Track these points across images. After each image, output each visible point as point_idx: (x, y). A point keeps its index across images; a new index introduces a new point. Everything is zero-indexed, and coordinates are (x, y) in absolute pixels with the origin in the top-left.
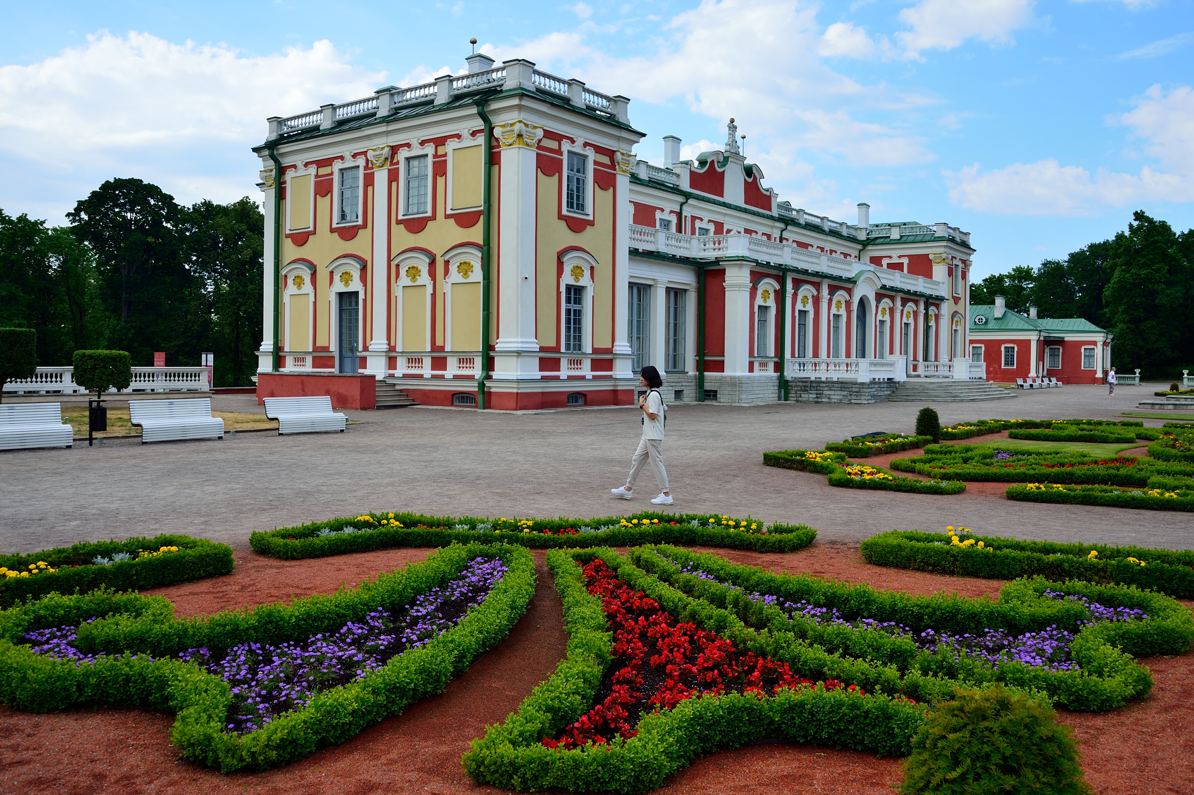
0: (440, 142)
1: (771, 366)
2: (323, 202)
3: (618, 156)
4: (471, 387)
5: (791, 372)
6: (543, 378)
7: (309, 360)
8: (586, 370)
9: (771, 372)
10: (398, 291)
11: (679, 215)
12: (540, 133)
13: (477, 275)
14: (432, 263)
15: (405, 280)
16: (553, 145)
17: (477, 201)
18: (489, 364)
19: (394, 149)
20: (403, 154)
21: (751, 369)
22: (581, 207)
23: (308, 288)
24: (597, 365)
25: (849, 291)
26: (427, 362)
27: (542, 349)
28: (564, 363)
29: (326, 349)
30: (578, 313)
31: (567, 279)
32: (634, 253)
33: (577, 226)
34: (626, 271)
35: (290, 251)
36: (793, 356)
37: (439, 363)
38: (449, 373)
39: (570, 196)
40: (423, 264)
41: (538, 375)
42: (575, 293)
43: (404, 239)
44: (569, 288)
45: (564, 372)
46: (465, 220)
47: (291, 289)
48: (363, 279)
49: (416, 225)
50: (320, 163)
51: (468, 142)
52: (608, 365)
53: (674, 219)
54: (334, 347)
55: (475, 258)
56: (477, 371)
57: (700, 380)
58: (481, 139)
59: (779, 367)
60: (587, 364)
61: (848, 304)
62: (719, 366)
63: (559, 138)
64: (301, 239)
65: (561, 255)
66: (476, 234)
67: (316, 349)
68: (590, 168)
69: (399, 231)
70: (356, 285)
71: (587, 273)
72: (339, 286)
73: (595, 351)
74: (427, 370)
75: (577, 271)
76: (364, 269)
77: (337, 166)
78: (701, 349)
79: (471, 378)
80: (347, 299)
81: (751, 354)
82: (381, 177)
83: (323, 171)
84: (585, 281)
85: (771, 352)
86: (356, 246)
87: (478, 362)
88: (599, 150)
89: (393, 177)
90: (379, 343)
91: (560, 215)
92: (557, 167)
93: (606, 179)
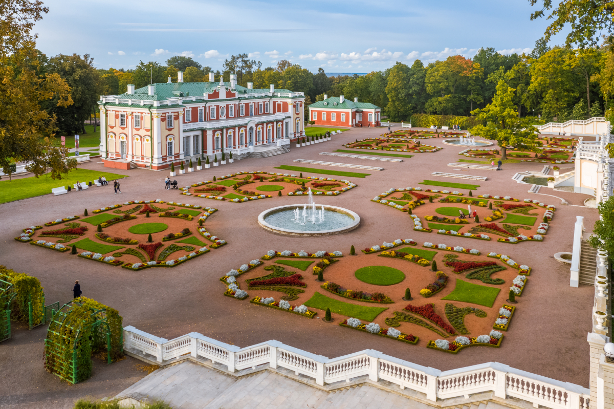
0: (142, 113)
1: (220, 150)
2: (117, 120)
3: (179, 113)
4: (149, 164)
5: (225, 151)
6: (163, 163)
7: (115, 154)
8: (173, 158)
9: (220, 152)
10: (134, 143)
11: (205, 107)
12: (161, 114)
13: (150, 142)
14: (141, 138)
15: (135, 141)
16: (164, 115)
17: (149, 127)
18: (152, 160)
19: (132, 113)
20: (134, 114)
21: (214, 152)
22: (171, 125)
23: (114, 138)
24: (175, 157)
25: (246, 127)
26: (140, 158)
27: (163, 157)
28: (168, 158)
29: (118, 153)
30: (171, 147)
31: (168, 141)
32: (184, 131)
33: (170, 130)
34: (182, 135)
35: (110, 130)
36: (227, 147)
37: (143, 159)
38: (145, 161)
39: (168, 124)
40: (139, 138)
41: (162, 162)
42: (170, 144)
43: (135, 132)
44: (168, 143)
45: (168, 160)
46: (147, 130)
47: (110, 138)
48: (127, 139)
49: (138, 130)
50: (116, 111)
51: (148, 115)
52: (178, 156)
53: (203, 108)
54: (120, 152)
55: (149, 139)
56: (150, 161)
57: (203, 155)
58: (150, 115)
59: (222, 150)
60: (173, 157)
61: (246, 130)
62: (206, 152)
63: (165, 113)
64: (112, 127)
65: (167, 137)
66: (149, 133)
67: (116, 152)
68: (173, 117)
69: (134, 130)
70: (125, 140)
71: (173, 139)
72: (121, 139)
73: (175, 154)
74: (140, 160)
75: (170, 139)
76: (127, 136)
77: (120, 113)
78: (203, 149)
79: (149, 162)
80: (122, 142)
81: (213, 149)
82: (130, 117)
83: (117, 113)
84: (172, 140)
85: (220, 147)
86: (125, 131)
87: (150, 159)
88: (174, 112)
89: (132, 118)
90: (130, 153)
91: (166, 129)
92: (165, 119)
93: (177, 118)
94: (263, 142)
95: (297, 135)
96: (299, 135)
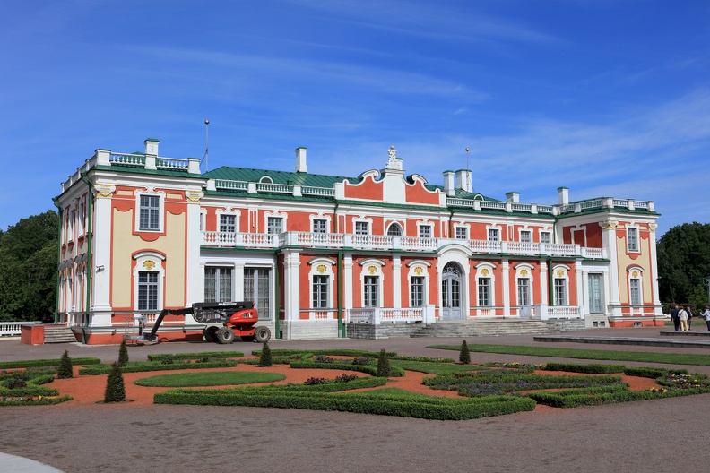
0: (85, 195)
1: (331, 315)
3: (187, 194)
5: (348, 318)
6: (113, 327)
9: (331, 319)
11: (334, 217)
12: (113, 189)
19: (78, 200)
21: (304, 315)
22: (155, 224)
25: (430, 260)
27: (114, 310)
30: (152, 287)
31: (140, 268)
32: (205, 250)
33: (150, 238)
34: (199, 259)
36: (357, 307)
41: (111, 324)
42: (150, 275)
44: (141, 273)
48: (73, 272)
53: (329, 219)
57: (277, 325)
61: (432, 270)
62: (283, 316)
63: (132, 189)
64: (65, 250)
65: (134, 255)
67: (65, 310)
68: (162, 202)
71: (159, 264)
75: (150, 263)
76: (73, 266)
78: (279, 307)
81: (304, 306)
82: (77, 214)
83: (68, 212)
84: (157, 267)
85: (332, 306)
86: (72, 253)
88: (168, 191)
90: (74, 307)
91: (134, 233)
92: (131, 205)
93: (178, 208)
94: (499, 311)
95: (632, 312)
96: (641, 312)
